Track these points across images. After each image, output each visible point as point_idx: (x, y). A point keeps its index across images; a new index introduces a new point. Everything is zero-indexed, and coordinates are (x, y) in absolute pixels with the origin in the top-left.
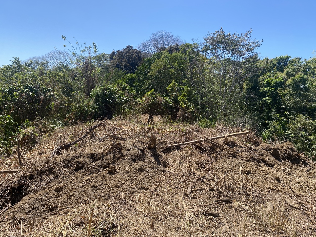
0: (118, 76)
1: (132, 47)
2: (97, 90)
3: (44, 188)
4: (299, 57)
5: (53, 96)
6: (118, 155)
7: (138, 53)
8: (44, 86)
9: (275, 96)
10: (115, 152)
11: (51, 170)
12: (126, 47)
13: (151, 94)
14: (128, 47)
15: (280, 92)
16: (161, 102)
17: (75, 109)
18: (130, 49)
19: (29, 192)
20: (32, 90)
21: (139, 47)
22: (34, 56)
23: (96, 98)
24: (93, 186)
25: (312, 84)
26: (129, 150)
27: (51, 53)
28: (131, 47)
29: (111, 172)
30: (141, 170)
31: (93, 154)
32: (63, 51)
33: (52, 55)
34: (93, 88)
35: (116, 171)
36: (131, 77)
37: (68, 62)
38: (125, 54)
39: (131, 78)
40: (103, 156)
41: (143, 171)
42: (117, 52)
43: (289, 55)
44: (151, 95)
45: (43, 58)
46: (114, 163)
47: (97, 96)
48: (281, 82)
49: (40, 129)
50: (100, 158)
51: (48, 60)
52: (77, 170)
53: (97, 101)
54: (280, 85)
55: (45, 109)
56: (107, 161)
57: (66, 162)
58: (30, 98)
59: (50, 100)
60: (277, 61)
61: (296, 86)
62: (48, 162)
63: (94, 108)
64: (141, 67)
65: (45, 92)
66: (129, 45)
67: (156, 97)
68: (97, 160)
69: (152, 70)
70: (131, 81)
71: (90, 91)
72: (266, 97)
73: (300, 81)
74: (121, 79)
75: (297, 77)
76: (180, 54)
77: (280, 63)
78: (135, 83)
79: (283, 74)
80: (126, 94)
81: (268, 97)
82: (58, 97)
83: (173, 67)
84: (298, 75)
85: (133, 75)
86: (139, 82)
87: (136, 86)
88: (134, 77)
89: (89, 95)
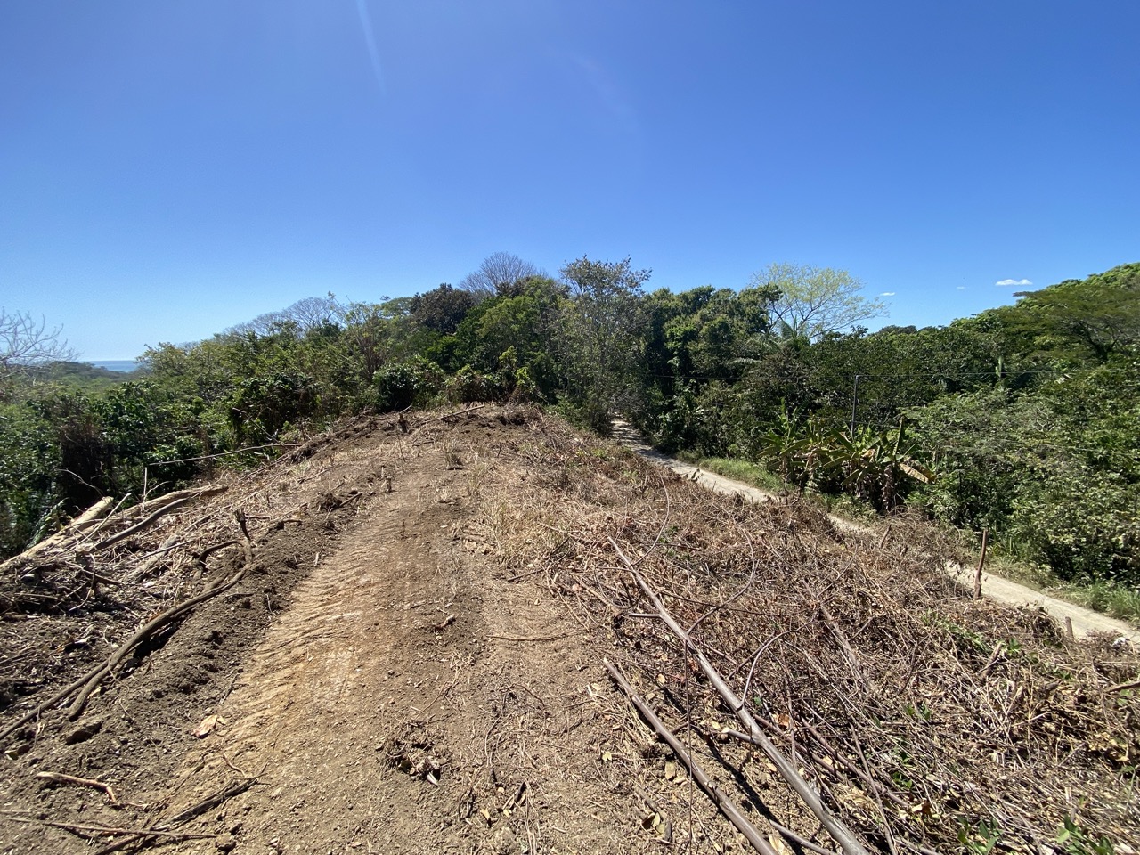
0: (428, 341)
1: (450, 286)
2: (383, 372)
3: (324, 450)
4: (728, 288)
5: (317, 387)
7: (461, 294)
8: (301, 374)
9: (684, 355)
12: (439, 287)
13: (465, 371)
14: (443, 287)
15: (691, 346)
16: (480, 383)
17: (352, 402)
18: (448, 290)
19: (314, 453)
20: (285, 382)
21: (463, 285)
22: (268, 312)
23: (381, 385)
24: (354, 445)
26: (383, 425)
27: (301, 303)
28: (448, 285)
33: (302, 307)
34: (377, 369)
35: (369, 436)
36: (450, 341)
37: (334, 319)
38: (438, 299)
39: (451, 343)
41: (389, 435)
42: (424, 296)
44: (466, 373)
45: (287, 313)
47: (383, 381)
48: (692, 332)
51: (295, 317)
52: (345, 439)
53: (383, 390)
54: (691, 336)
55: (307, 406)
58: (283, 393)
59: (313, 393)
60: (693, 296)
61: (714, 336)
63: (379, 399)
64: (464, 324)
65: (305, 383)
66: (444, 283)
67: (473, 376)
69: (481, 326)
70: (451, 347)
71: (371, 375)
72: (672, 357)
73: (720, 328)
74: (432, 345)
75: (716, 322)
76: (525, 299)
77: (698, 300)
78: (457, 352)
79: (696, 318)
80: (427, 375)
81: (675, 358)
82: (325, 389)
83: (517, 321)
84: (719, 319)
85: (453, 338)
86: (464, 349)
87: (459, 356)
88: (455, 342)
89: (371, 379)
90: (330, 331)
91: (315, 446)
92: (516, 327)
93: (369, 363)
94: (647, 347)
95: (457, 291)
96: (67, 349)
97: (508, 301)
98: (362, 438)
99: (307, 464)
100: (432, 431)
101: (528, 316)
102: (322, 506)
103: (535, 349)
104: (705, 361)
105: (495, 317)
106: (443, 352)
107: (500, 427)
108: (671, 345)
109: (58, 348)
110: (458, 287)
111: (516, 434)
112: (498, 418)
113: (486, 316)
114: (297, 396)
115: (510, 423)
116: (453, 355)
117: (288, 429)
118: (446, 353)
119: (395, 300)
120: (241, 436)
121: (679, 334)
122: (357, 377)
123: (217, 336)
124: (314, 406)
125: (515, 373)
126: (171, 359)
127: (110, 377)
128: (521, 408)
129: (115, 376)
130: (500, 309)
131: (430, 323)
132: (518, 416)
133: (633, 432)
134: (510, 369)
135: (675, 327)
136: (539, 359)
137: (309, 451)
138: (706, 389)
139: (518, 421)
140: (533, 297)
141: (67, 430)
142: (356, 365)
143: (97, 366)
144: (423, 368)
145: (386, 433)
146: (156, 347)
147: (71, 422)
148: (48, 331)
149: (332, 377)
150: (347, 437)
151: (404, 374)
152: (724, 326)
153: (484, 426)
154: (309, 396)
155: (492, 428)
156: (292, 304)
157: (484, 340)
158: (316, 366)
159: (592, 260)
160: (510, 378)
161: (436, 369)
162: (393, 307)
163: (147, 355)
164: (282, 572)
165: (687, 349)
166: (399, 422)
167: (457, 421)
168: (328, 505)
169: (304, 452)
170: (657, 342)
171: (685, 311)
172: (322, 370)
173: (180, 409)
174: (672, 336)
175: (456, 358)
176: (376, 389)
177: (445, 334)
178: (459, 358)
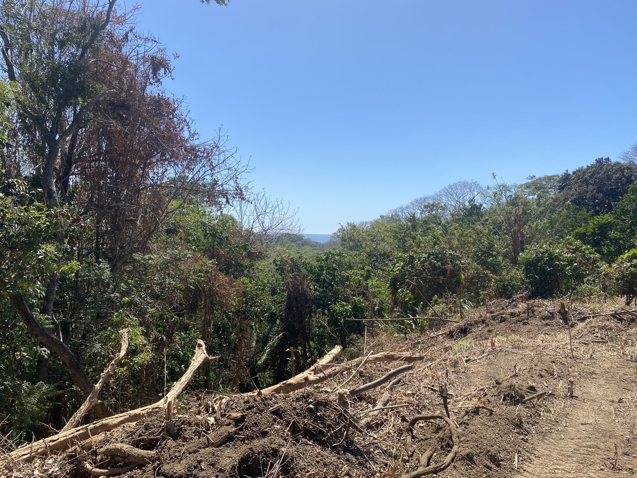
0: (576, 221)
1: (608, 159)
2: (529, 254)
3: (481, 330)
5: (463, 264)
6: (531, 315)
7: (620, 168)
8: (450, 251)
10: (529, 312)
11: (483, 321)
12: (593, 162)
13: (628, 257)
14: (599, 161)
18: (605, 165)
19: (471, 332)
21: (626, 156)
23: (526, 267)
24: (512, 330)
26: (540, 312)
27: (450, 187)
28: (606, 159)
29: (524, 324)
30: (547, 325)
31: (513, 313)
32: (470, 182)
33: (449, 191)
34: (522, 250)
35: (528, 323)
36: (604, 221)
37: (478, 200)
38: (591, 177)
39: (605, 224)
40: (520, 315)
41: (549, 325)
42: (574, 173)
45: (438, 196)
46: (527, 319)
47: (529, 263)
49: (450, 309)
50: (517, 315)
56: (523, 317)
57: (494, 317)
58: (433, 268)
59: (459, 270)
62: (481, 316)
65: (452, 260)
66: (600, 158)
68: (515, 317)
70: (604, 229)
71: (516, 256)
74: (580, 226)
80: (579, 259)
82: (469, 266)
85: (609, 218)
86: (623, 231)
87: (615, 239)
88: (610, 222)
89: (515, 262)
90: (474, 212)
91: (471, 325)
93: (515, 244)
95: (617, 164)
96: (298, 225)
98: (519, 324)
99: (465, 342)
100: (601, 328)
102: (505, 396)
106: (593, 234)
109: (294, 224)
110: (618, 160)
114: (444, 272)
116: (606, 237)
117: (436, 302)
118: (598, 234)
119: (540, 179)
120: (396, 303)
122: (500, 258)
123: (382, 217)
124: (458, 283)
126: (353, 235)
127: (312, 246)
129: (314, 245)
131: (579, 202)
137: (466, 329)
141: (291, 283)
142: (501, 245)
143: (306, 238)
144: (574, 251)
145: (545, 322)
146: (345, 225)
147: (294, 278)
148: (290, 213)
149: (476, 258)
150: (503, 320)
151: (552, 258)
154: (455, 273)
156: (443, 188)
158: (463, 245)
161: (590, 253)
162: (537, 185)
163: (339, 231)
164: (486, 466)
166: (559, 312)
168: (512, 397)
169: (461, 329)
172: (467, 249)
173: (355, 275)
175: (611, 240)
176: (521, 271)
177: (597, 213)
178: (615, 242)
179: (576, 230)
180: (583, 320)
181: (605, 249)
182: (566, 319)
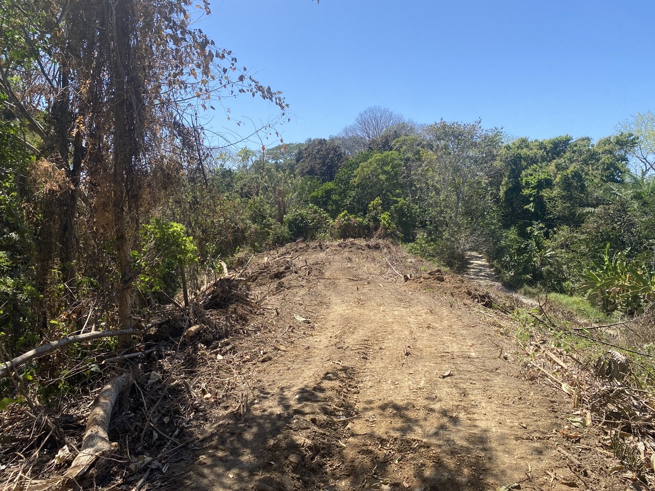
2: (290, 216)
4: (587, 137)
6: (308, 247)
9: (539, 201)
13: (343, 215)
15: (545, 193)
16: (354, 224)
23: (289, 224)
25: (593, 180)
26: (311, 246)
30: (315, 251)
31: (300, 248)
35: (308, 251)
38: (317, 153)
39: (329, 189)
43: (570, 135)
44: (344, 217)
46: (307, 249)
47: (290, 222)
48: (546, 180)
50: (302, 248)
54: (546, 183)
60: (551, 145)
61: (567, 184)
63: (288, 234)
64: (341, 173)
67: (349, 219)
69: (355, 176)
70: (328, 193)
71: (283, 217)
72: (528, 202)
73: (573, 177)
74: (314, 191)
75: (569, 171)
76: (392, 154)
77: (558, 148)
78: (334, 197)
79: (552, 167)
80: (318, 217)
81: (531, 204)
83: (384, 172)
84: (571, 168)
85: (332, 185)
86: (340, 195)
87: (335, 200)
88: (332, 188)
89: (281, 220)
92: (383, 177)
94: (506, 193)
97: (378, 156)
100: (335, 250)
101: (393, 168)
103: (398, 196)
104: (560, 208)
105: (365, 169)
106: (322, 197)
107: (367, 250)
108: (526, 192)
111: (376, 254)
112: (366, 245)
113: (359, 169)
115: (372, 248)
116: (330, 199)
118: (325, 197)
121: (533, 181)
125: (380, 216)
128: (381, 241)
130: (370, 163)
131: (312, 173)
132: (377, 245)
133: (488, 270)
134: (377, 214)
135: (531, 176)
136: (400, 204)
138: (555, 233)
139: (377, 247)
140: (399, 151)
142: (272, 211)
144: (315, 213)
151: (303, 217)
152: (577, 175)
153: (359, 249)
155: (363, 250)
157: (357, 187)
159: (449, 121)
160: (376, 220)
161: (323, 213)
165: (542, 196)
167: (345, 246)
170: (515, 189)
171: (543, 159)
174: (527, 184)
175: (333, 201)
176: (286, 227)
177: (324, 181)
178: (335, 202)
179: (312, 194)
180: (328, 248)
181: (330, 208)
182: (321, 248)
